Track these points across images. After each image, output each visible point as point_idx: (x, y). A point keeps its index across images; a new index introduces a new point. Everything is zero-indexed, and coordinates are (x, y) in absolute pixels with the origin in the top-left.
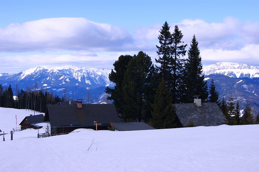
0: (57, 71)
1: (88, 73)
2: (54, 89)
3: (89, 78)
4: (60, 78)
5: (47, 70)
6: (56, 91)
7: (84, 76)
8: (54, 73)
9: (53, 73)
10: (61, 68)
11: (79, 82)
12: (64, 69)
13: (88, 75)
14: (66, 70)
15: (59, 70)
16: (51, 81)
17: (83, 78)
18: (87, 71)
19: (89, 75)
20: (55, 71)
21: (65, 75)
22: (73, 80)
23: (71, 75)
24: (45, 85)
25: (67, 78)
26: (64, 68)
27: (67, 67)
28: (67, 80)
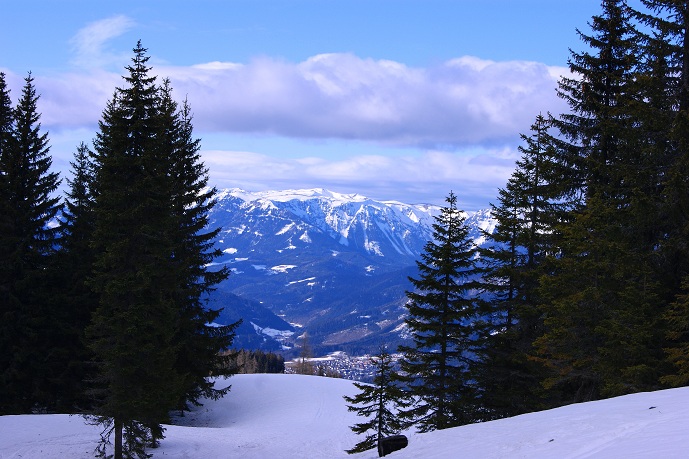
0: (273, 207)
1: (374, 218)
2: (257, 267)
3: (376, 235)
4: (280, 230)
5: (239, 201)
6: (265, 272)
7: (359, 226)
8: (262, 211)
9: (258, 211)
10: (284, 196)
11: (341, 248)
12: (293, 201)
13: (375, 225)
14: (300, 203)
15: (278, 204)
16: (251, 239)
17: (357, 233)
18: (370, 209)
19: (379, 224)
20: (264, 207)
21: (298, 219)
22: (325, 238)
23: (318, 221)
24: (231, 251)
25: (302, 233)
26: (295, 197)
27: (305, 194)
28: (303, 237)
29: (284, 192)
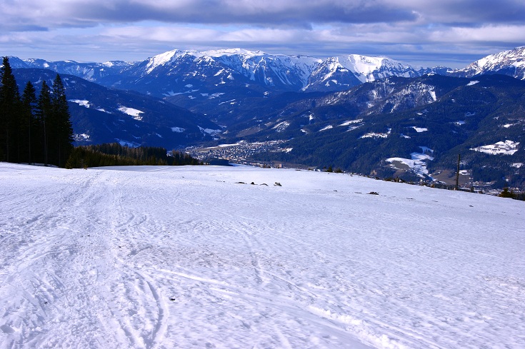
0: (212, 60)
1: (270, 64)
2: (204, 95)
3: (270, 73)
4: (216, 73)
5: (193, 57)
6: (208, 97)
7: (261, 69)
8: (206, 63)
9: (204, 63)
10: (218, 53)
11: (251, 82)
12: (223, 56)
13: (270, 68)
14: (227, 57)
15: (215, 58)
16: (200, 78)
17: (260, 73)
18: (267, 59)
19: (272, 68)
20: (207, 60)
21: (226, 67)
22: (241, 76)
23: (238, 67)
24: (189, 86)
25: (228, 74)
26: (224, 54)
27: (230, 52)
28: (229, 76)
29: (218, 51)
